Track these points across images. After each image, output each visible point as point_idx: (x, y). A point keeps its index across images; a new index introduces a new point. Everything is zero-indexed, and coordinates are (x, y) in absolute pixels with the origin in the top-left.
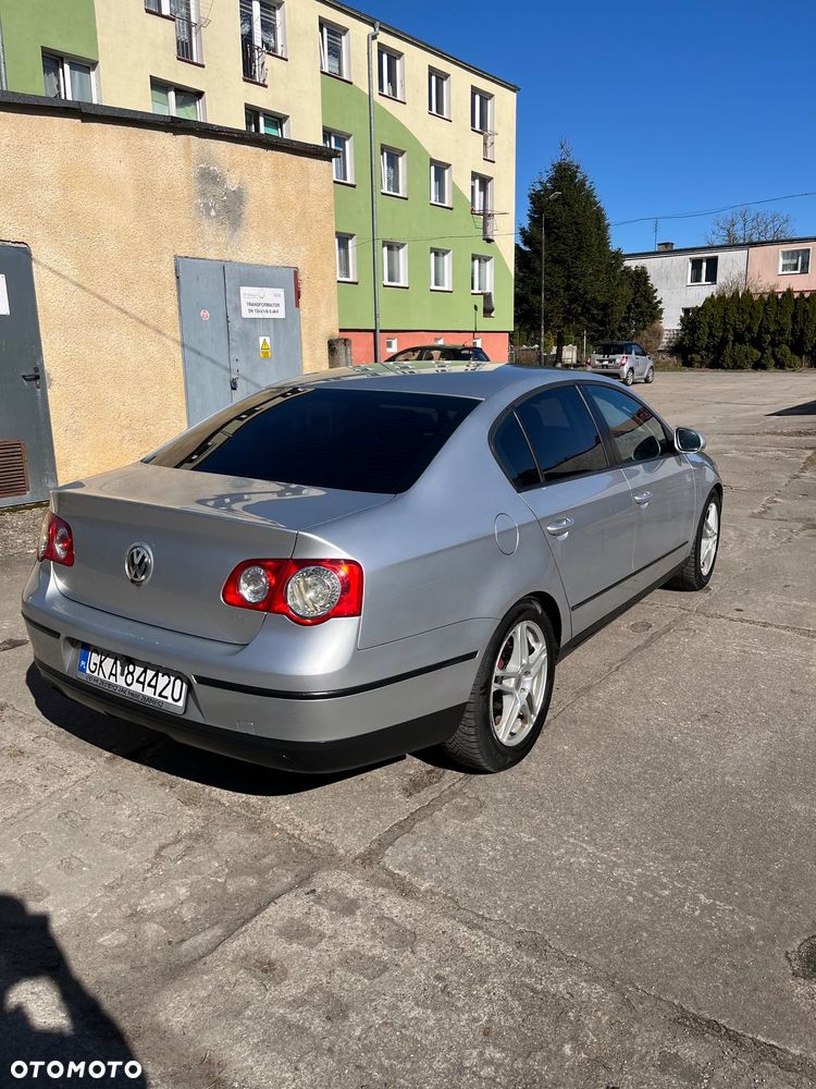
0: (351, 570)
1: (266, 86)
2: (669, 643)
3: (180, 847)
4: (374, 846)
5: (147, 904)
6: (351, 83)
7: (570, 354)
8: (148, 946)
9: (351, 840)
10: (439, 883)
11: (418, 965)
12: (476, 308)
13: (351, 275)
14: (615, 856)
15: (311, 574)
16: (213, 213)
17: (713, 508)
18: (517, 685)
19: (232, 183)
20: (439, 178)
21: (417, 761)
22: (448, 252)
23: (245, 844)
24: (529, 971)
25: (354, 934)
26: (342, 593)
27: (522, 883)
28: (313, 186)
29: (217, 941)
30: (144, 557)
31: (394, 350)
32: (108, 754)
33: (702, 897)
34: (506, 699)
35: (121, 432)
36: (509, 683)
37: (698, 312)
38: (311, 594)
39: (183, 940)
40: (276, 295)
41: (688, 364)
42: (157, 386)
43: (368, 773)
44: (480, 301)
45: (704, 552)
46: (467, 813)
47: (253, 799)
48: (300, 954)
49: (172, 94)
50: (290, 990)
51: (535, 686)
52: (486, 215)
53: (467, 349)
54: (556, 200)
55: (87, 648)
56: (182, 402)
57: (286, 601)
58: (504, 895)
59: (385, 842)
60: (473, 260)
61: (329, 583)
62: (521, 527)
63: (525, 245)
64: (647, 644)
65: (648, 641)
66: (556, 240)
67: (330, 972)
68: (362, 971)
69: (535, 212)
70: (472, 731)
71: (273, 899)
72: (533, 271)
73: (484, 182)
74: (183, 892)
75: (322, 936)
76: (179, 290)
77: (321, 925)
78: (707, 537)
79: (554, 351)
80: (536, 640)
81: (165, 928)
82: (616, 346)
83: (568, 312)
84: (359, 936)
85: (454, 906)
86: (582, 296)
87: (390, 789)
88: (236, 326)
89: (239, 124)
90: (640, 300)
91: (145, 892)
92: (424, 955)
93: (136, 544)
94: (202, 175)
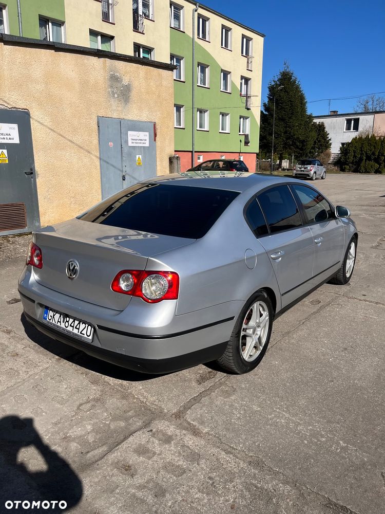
0: (173, 277)
1: (144, 34)
2: (329, 311)
3: (89, 405)
4: (181, 409)
5: (72, 433)
6: (184, 33)
7: (285, 164)
8: (71, 454)
9: (170, 405)
10: (212, 429)
11: (201, 471)
12: (241, 141)
13: (182, 125)
14: (299, 419)
15: (154, 278)
16: (116, 96)
17: (353, 245)
18: (254, 332)
19: (125, 81)
20: (225, 78)
21: (204, 367)
22: (228, 114)
23: (119, 405)
24: (254, 477)
25: (170, 454)
26: (169, 288)
27: (253, 431)
28: (164, 83)
29: (105, 453)
30: (75, 266)
31: (201, 161)
32: (57, 357)
33: (341, 442)
34: (248, 339)
35: (70, 199)
36: (250, 332)
37: (349, 145)
38: (154, 288)
39: (88, 452)
40: (144, 135)
41: (343, 170)
42: (88, 178)
43: (180, 372)
44: (243, 138)
45: (348, 266)
46: (227, 394)
47: (125, 383)
48: (143, 462)
49: (99, 37)
50: (139, 480)
51: (262, 333)
52: (247, 97)
53: (236, 161)
54: (281, 90)
55: (47, 308)
56: (99, 186)
57: (141, 291)
58: (244, 437)
59: (187, 407)
60: (240, 118)
61: (162, 283)
62: (258, 255)
63: (265, 111)
64: (318, 311)
65: (319, 309)
66: (281, 109)
67: (158, 472)
68: (173, 472)
69: (271, 95)
70: (231, 355)
71: (131, 434)
72: (269, 124)
73: (247, 80)
74: (89, 428)
75: (154, 453)
76: (99, 133)
77: (154, 448)
78: (350, 259)
79: (278, 162)
80: (264, 310)
81: (80, 445)
82: (308, 161)
83: (285, 144)
84: (172, 454)
85: (219, 441)
86: (292, 136)
87: (190, 380)
88: (125, 150)
89: (130, 52)
90: (320, 138)
91: (71, 427)
92: (203, 466)
93: (71, 260)
94: (111, 78)
